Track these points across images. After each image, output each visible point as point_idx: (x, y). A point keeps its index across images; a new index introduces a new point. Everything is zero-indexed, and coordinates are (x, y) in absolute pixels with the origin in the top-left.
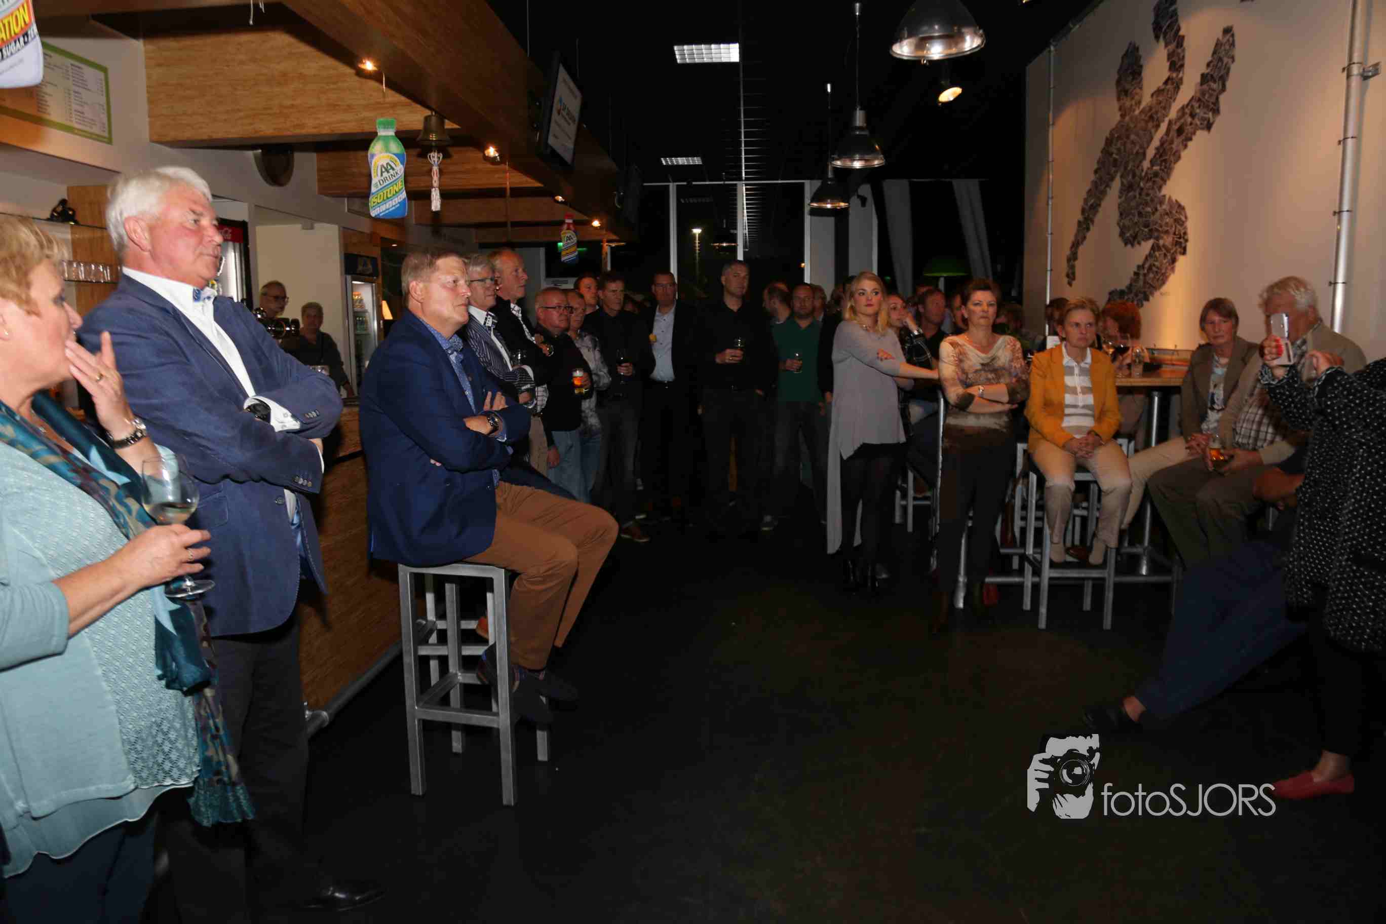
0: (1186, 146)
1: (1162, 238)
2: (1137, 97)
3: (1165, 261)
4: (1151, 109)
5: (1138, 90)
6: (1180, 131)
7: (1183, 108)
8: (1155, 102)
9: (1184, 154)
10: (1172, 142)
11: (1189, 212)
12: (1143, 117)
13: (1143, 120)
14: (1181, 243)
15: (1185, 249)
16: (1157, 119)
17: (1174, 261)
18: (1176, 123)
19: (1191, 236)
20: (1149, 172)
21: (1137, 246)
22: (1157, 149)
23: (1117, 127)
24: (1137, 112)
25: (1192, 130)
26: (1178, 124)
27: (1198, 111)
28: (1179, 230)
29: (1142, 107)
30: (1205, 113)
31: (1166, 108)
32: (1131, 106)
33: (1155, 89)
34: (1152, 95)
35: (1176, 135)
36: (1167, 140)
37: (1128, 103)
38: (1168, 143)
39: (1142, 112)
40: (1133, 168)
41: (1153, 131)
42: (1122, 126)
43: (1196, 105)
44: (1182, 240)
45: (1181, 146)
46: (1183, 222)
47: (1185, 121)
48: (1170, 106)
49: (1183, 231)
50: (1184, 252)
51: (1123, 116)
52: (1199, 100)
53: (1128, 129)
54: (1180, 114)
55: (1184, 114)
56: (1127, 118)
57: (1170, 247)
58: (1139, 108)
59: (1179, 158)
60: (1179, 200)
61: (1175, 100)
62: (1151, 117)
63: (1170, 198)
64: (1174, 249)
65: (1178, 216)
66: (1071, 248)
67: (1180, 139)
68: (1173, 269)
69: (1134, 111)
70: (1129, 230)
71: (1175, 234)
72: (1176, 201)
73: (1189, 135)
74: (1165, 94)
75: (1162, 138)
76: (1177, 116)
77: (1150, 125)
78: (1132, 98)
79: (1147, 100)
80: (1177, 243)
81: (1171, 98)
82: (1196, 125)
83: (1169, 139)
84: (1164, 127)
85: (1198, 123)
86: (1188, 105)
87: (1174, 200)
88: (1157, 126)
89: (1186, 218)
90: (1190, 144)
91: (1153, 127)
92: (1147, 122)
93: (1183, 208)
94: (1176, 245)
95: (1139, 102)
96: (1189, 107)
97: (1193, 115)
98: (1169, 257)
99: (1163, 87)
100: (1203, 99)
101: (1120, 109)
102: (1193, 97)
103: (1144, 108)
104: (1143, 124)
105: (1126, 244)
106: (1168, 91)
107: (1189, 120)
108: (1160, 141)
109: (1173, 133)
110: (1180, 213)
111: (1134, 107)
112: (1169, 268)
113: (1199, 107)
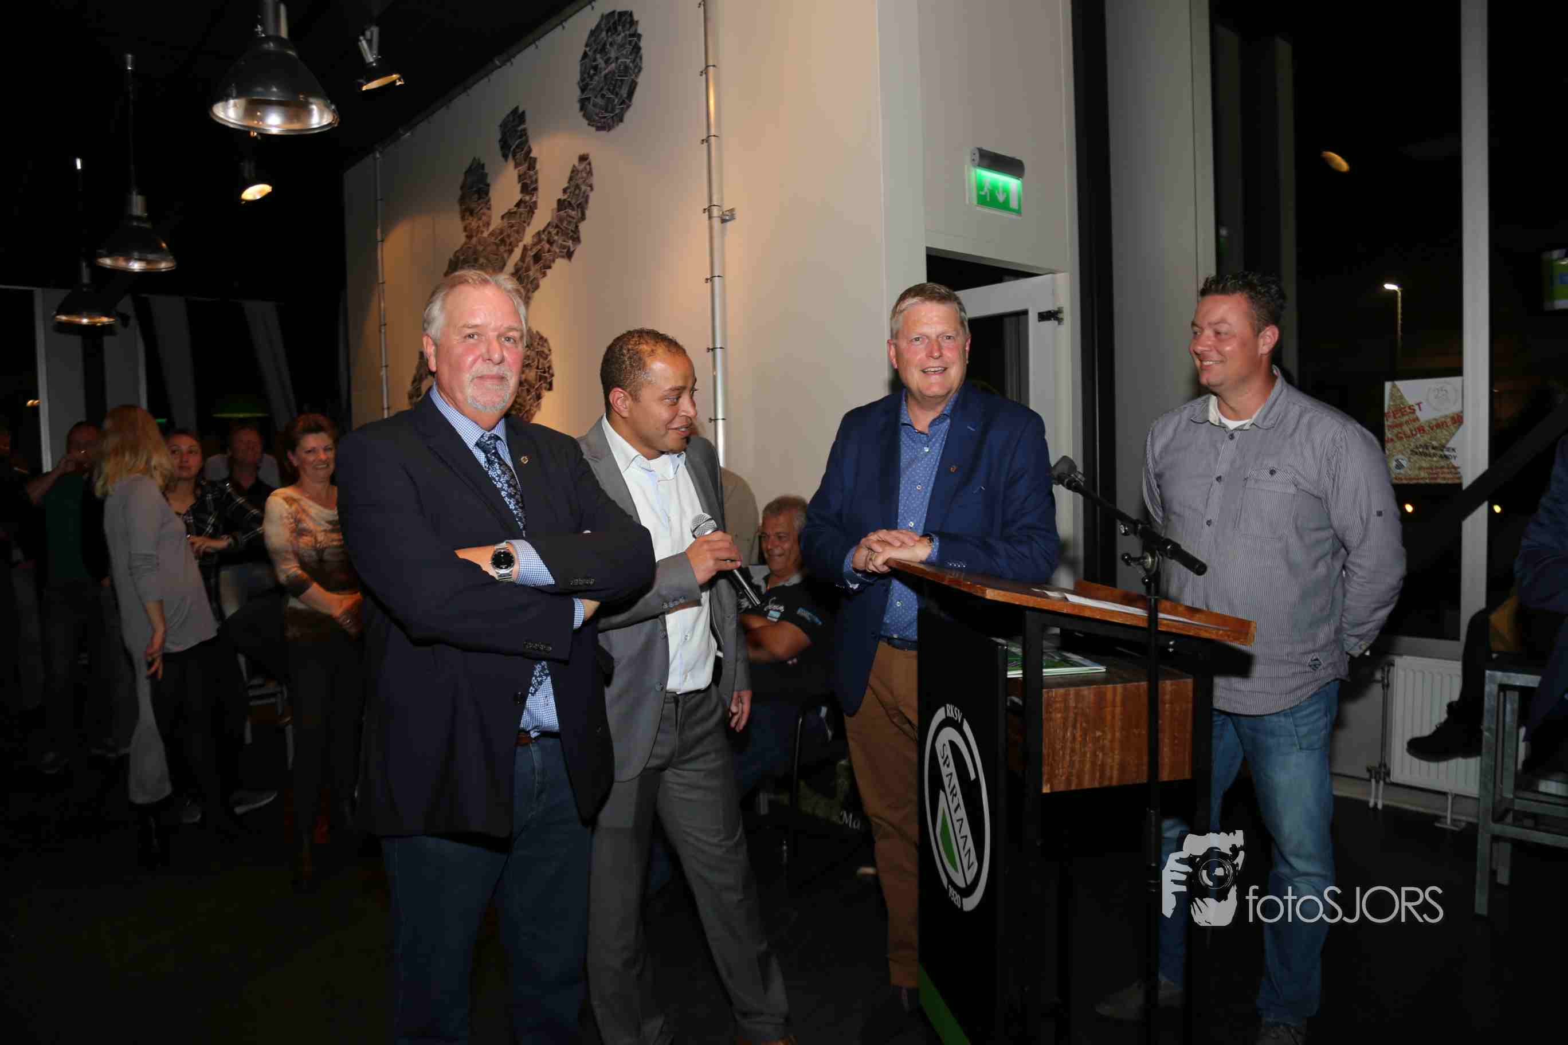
0: (544, 274)
2: (484, 218)
3: (529, 397)
4: (501, 233)
5: (485, 210)
6: (537, 258)
7: (539, 233)
8: (506, 224)
9: (544, 283)
10: (528, 269)
11: (552, 343)
12: (493, 239)
13: (495, 244)
14: (546, 378)
15: (551, 384)
16: (510, 244)
17: (539, 397)
18: (531, 249)
19: (557, 369)
23: (462, 248)
24: (486, 234)
25: (551, 258)
26: (535, 251)
27: (556, 238)
28: (543, 364)
29: (491, 228)
30: (564, 241)
31: (520, 232)
32: (479, 227)
33: (506, 211)
34: (503, 217)
35: (532, 262)
36: (522, 267)
37: (474, 224)
38: (524, 269)
39: (492, 234)
41: (506, 255)
42: (469, 248)
43: (554, 231)
44: (546, 375)
45: (539, 275)
46: (546, 357)
47: (542, 247)
48: (524, 230)
49: (547, 365)
50: (550, 388)
51: (469, 237)
52: (557, 226)
53: (475, 252)
54: (535, 240)
55: (540, 241)
56: (474, 240)
57: (534, 382)
58: (488, 230)
59: (537, 287)
60: (539, 330)
61: (529, 224)
62: (503, 241)
63: (530, 329)
64: (539, 384)
65: (540, 349)
66: (414, 382)
67: (537, 267)
68: (538, 406)
69: (482, 232)
71: (538, 368)
72: (537, 332)
73: (548, 262)
74: (518, 216)
75: (516, 265)
76: (533, 241)
77: (502, 248)
78: (480, 219)
80: (541, 378)
81: (524, 222)
82: (556, 252)
83: (525, 265)
84: (517, 253)
85: (557, 250)
86: (544, 231)
87: (535, 332)
88: (511, 252)
89: (550, 350)
90: (548, 271)
91: (505, 251)
92: (498, 246)
93: (546, 341)
94: (540, 381)
95: (488, 224)
96: (546, 233)
97: (550, 242)
98: (533, 393)
99: (515, 209)
100: (559, 224)
101: (465, 229)
102: (549, 224)
103: (493, 231)
104: (495, 247)
106: (521, 214)
107: (547, 246)
108: (514, 267)
109: (529, 259)
110: (542, 346)
111: (482, 229)
112: (535, 404)
113: (558, 233)
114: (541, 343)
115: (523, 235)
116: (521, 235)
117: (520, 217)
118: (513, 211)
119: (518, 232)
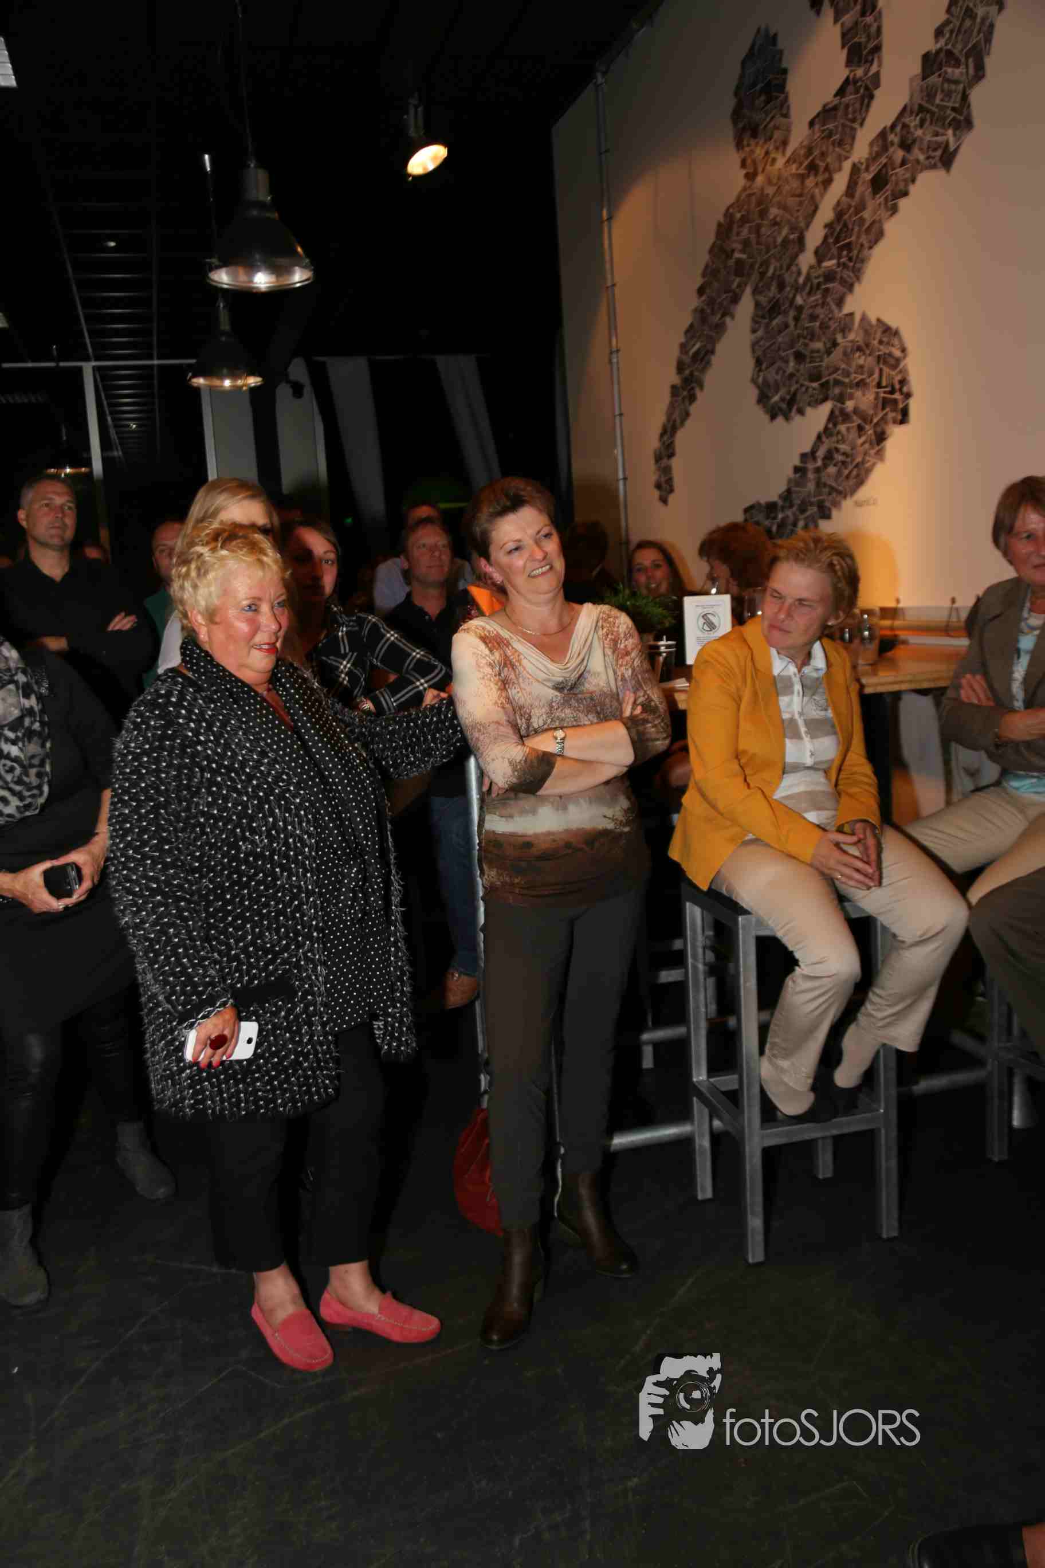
0: (894, 211)
1: (851, 397)
2: (777, 134)
3: (861, 441)
4: (810, 150)
5: (779, 120)
6: (879, 183)
7: (883, 134)
8: (819, 134)
10: (861, 207)
12: (793, 169)
14: (896, 401)
15: (905, 411)
16: (827, 168)
17: (881, 437)
19: (915, 384)
20: (814, 275)
21: (797, 419)
22: (829, 226)
23: (737, 200)
24: (780, 164)
25: (909, 174)
26: (875, 170)
27: (918, 133)
28: (891, 377)
29: (789, 151)
30: (937, 136)
32: (767, 153)
34: (813, 122)
35: (870, 192)
38: (852, 210)
39: (791, 161)
40: (778, 273)
41: (818, 191)
43: (914, 122)
44: (897, 395)
45: (883, 213)
47: (891, 158)
48: (853, 138)
49: (899, 377)
50: (903, 418)
51: (751, 176)
52: (921, 110)
53: (762, 200)
55: (886, 148)
56: (759, 179)
57: (871, 412)
60: (885, 318)
63: (864, 318)
64: (882, 414)
66: (661, 436)
67: (880, 199)
68: (880, 454)
70: (777, 392)
72: (879, 320)
73: (901, 186)
74: (840, 113)
75: (838, 203)
76: (870, 154)
77: (810, 182)
79: (799, 134)
81: (854, 120)
83: (853, 204)
84: (840, 182)
87: (874, 321)
88: (828, 182)
89: (904, 350)
91: (817, 184)
92: (802, 178)
93: (896, 333)
94: (885, 407)
95: (784, 142)
97: (906, 145)
98: (871, 432)
101: (743, 164)
102: (903, 111)
105: (773, 417)
106: (848, 106)
108: (834, 209)
110: (889, 343)
111: (773, 155)
112: (874, 448)
113: (922, 122)
114: (885, 339)
115: (852, 145)
116: (847, 147)
117: (846, 114)
118: (830, 106)
119: (840, 143)
